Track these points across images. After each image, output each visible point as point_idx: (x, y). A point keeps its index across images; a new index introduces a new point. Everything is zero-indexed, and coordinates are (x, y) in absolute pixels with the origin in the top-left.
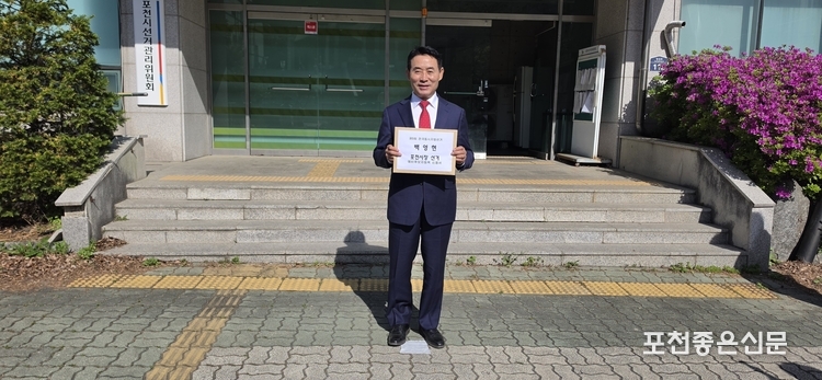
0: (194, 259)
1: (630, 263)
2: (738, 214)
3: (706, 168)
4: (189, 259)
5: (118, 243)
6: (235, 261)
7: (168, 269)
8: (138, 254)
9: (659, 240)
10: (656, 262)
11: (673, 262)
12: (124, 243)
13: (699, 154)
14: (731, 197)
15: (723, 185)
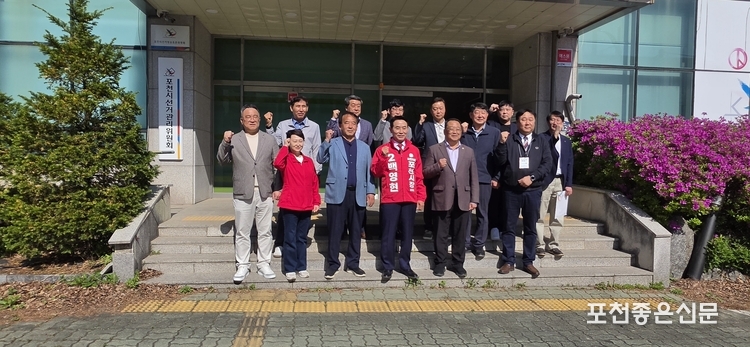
0: (219, 286)
1: (565, 284)
2: (642, 242)
3: (612, 206)
4: (215, 286)
5: (156, 274)
6: (252, 288)
7: (200, 295)
8: (174, 282)
9: (583, 264)
10: (584, 282)
11: (597, 282)
12: (160, 274)
13: (606, 196)
14: (635, 230)
15: (628, 220)
